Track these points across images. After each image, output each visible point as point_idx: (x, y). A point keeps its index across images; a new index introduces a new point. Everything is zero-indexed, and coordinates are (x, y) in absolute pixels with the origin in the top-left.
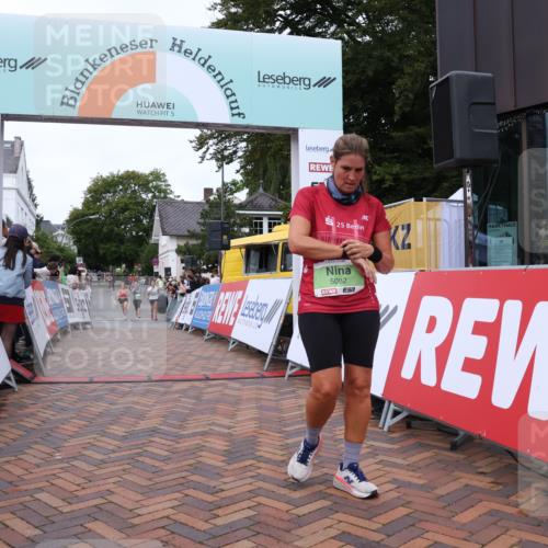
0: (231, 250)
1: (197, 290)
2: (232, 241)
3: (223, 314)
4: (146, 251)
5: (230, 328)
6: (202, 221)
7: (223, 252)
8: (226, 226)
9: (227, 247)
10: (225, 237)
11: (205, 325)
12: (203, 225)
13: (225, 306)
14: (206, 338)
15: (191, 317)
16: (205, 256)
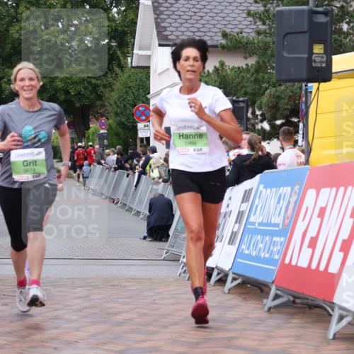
0: (334, 83)
1: (247, 184)
2: (335, 58)
3: (313, 243)
4: (118, 85)
5: (331, 281)
6: (259, 8)
7: (313, 86)
8: (322, 19)
9: (324, 75)
10: (318, 49)
11: (266, 272)
12: (263, 17)
13: (316, 221)
14: (269, 302)
15: (233, 249)
16: (265, 99)
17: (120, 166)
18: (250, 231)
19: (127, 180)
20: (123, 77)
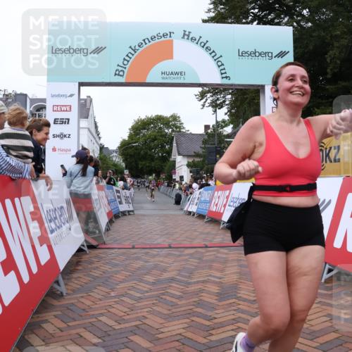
3: (217, 205)
4: (168, 166)
5: (221, 214)
6: (203, 146)
8: (219, 149)
10: (218, 156)
11: (205, 213)
12: (204, 148)
13: (217, 200)
14: (206, 220)
15: (197, 207)
16: (205, 168)
17: (168, 186)
18: (201, 202)
19: (170, 189)
20: (169, 163)
